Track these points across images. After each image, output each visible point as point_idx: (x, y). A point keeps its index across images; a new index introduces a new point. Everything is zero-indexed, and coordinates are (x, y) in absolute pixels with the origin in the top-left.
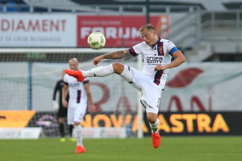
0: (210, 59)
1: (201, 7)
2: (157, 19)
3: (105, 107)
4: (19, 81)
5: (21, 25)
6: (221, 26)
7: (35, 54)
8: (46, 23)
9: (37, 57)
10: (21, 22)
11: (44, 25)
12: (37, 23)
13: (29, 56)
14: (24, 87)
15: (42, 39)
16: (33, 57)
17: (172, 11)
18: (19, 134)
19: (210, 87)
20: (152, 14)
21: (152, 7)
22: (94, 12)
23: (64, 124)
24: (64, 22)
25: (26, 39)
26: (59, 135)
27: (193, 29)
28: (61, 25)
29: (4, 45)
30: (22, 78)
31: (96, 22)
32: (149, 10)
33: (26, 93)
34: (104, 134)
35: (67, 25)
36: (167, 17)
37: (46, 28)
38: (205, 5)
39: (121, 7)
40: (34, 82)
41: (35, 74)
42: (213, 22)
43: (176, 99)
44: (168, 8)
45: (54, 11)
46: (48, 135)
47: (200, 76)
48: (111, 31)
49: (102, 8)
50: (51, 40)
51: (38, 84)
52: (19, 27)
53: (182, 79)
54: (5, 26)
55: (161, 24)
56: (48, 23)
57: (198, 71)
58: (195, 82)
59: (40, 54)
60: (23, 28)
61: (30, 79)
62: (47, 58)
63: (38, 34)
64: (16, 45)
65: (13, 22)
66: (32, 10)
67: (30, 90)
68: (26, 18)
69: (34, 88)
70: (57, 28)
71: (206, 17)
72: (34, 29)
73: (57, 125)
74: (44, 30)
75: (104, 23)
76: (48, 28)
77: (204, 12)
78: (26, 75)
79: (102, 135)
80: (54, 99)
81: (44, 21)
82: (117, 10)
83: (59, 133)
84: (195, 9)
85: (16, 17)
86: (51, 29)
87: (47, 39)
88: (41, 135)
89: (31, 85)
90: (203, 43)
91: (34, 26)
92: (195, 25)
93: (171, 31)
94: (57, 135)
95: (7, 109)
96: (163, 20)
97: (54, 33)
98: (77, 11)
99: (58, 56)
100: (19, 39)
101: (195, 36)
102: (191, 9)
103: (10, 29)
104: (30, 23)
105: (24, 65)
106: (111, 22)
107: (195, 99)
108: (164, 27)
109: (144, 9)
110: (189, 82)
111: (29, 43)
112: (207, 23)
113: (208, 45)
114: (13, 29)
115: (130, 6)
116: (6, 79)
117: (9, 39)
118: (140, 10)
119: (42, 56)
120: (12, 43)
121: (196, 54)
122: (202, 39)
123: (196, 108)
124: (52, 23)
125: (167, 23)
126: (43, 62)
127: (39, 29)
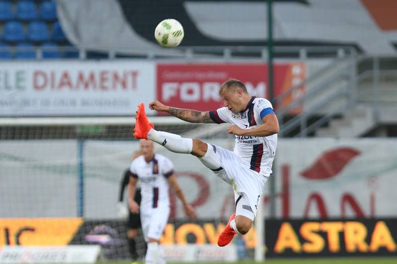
0: (371, 133)
1: (357, 48)
2: (286, 69)
3: (203, 212)
4: (62, 170)
5: (66, 81)
6: (389, 80)
7: (89, 126)
8: (106, 76)
9: (92, 131)
10: (66, 75)
11: (103, 79)
12: (92, 77)
13: (78, 131)
14: (72, 181)
15: (100, 103)
16: (85, 131)
17: (310, 55)
18: (64, 256)
19: (372, 178)
20: (278, 62)
21: (278, 49)
22: (183, 57)
23: (137, 239)
24: (135, 74)
25: (73, 103)
26: (129, 258)
27: (344, 84)
28: (130, 80)
29: (38, 113)
30: (68, 166)
31: (187, 75)
32: (273, 55)
33: (74, 190)
34: (200, 255)
35: (139, 79)
36: (302, 66)
37: (107, 84)
38: (364, 46)
39: (227, 51)
40: (87, 172)
41: (88, 159)
42: (376, 73)
43: (317, 198)
44: (303, 51)
45: (120, 56)
46: (110, 257)
47: (357, 160)
48: (212, 89)
49: (196, 52)
50: (114, 103)
51: (94, 176)
52: (62, 84)
53: (327, 166)
54: (41, 81)
55: (292, 77)
56: (110, 76)
57: (352, 153)
58: (347, 171)
59: (97, 127)
60: (69, 84)
61: (81, 168)
62: (109, 133)
63: (92, 94)
64: (58, 112)
65: (53, 75)
66: (83, 55)
67: (82, 185)
68: (74, 68)
69: (88, 182)
70: (124, 85)
71: (365, 65)
72: (86, 86)
73: (124, 242)
74: (104, 88)
75: (200, 76)
76: (108, 84)
77: (360, 57)
78: (74, 161)
79: (197, 257)
80: (121, 199)
81: (103, 74)
82: (221, 54)
83: (128, 254)
84: (347, 53)
85: (57, 68)
86: (114, 87)
87: (108, 103)
88: (99, 258)
89: (82, 177)
90: (360, 108)
91: (86, 82)
92: (346, 78)
93: (309, 88)
94: (124, 257)
95: (44, 216)
96: (296, 70)
97: (118, 93)
98: (157, 57)
99: (125, 129)
100: (62, 102)
101: (347, 96)
102: (341, 52)
103: (49, 87)
104: (81, 77)
105: (71, 145)
106: (211, 75)
107: (348, 199)
108: (296, 82)
109: (265, 53)
110: (337, 169)
111: (79, 109)
112: (366, 74)
113: (369, 111)
114: (53, 86)
115: (241, 49)
116: (41, 168)
117: (46, 103)
118: (258, 55)
119: (101, 130)
120: (52, 110)
121: (349, 125)
122: (360, 101)
123: (350, 212)
124: (116, 77)
125: (301, 76)
126: (102, 140)
127: (95, 87)
